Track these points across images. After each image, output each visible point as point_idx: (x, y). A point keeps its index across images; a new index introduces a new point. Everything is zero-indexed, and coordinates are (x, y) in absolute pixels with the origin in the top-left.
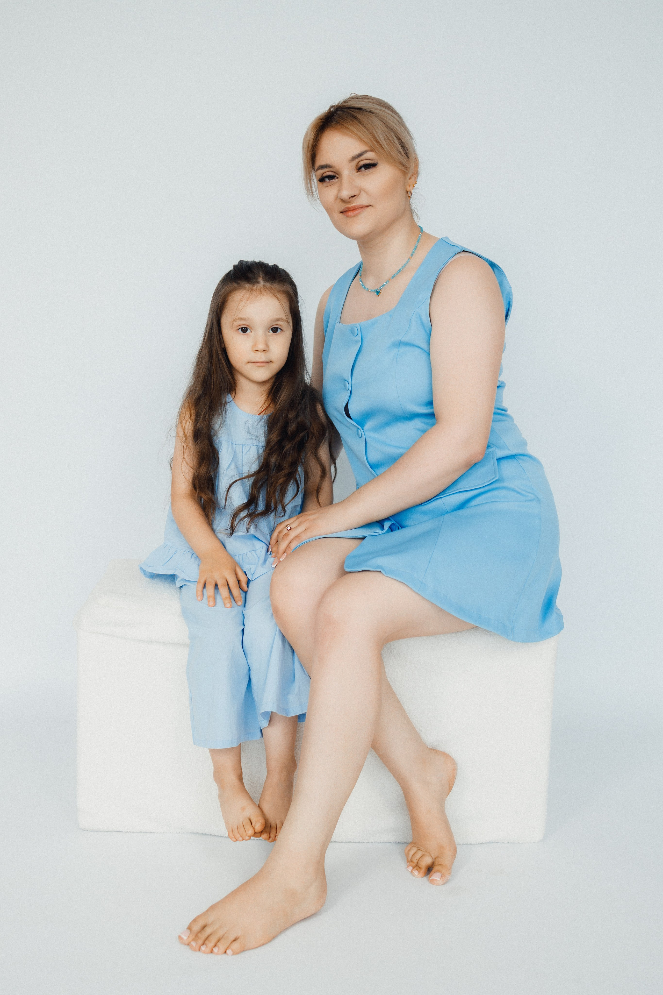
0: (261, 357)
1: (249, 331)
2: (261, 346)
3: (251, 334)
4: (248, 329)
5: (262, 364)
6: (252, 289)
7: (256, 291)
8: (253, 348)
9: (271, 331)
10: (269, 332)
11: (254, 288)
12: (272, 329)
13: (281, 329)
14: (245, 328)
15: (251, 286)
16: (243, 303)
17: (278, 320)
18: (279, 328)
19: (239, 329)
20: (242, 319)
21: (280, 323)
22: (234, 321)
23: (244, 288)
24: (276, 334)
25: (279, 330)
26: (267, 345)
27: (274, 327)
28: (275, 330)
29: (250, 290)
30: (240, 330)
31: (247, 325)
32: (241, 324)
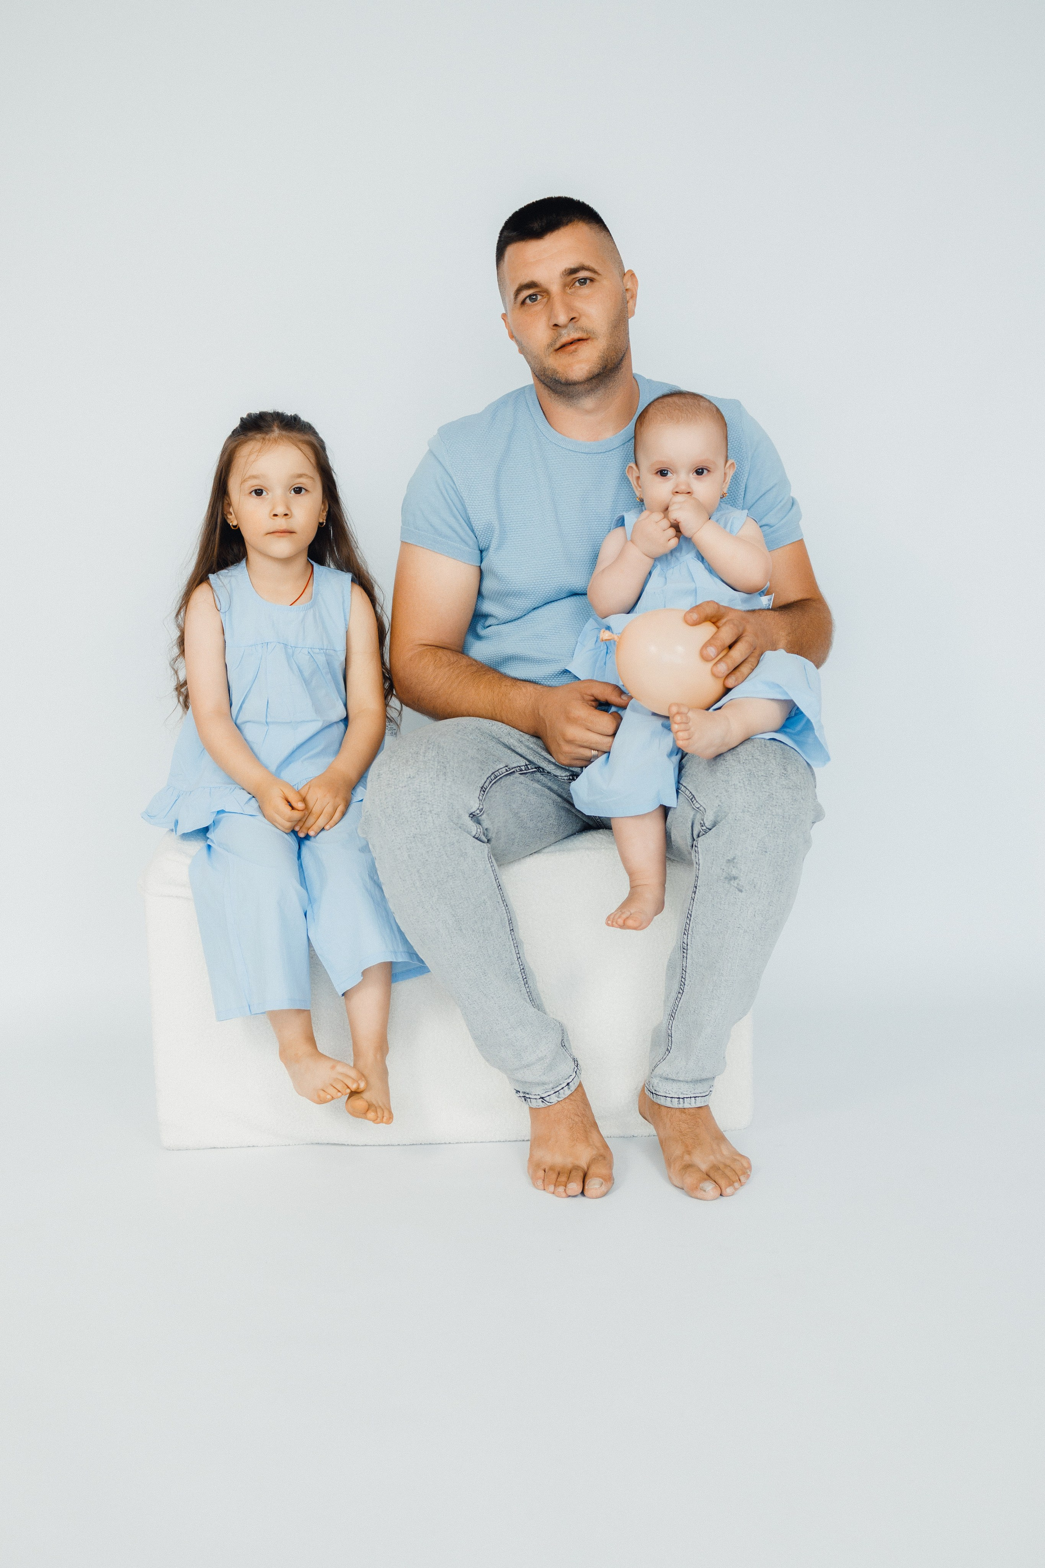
0: (281, 524)
1: (264, 493)
2: (281, 510)
3: (267, 497)
4: (264, 491)
5: (283, 534)
6: (264, 439)
7: (269, 440)
8: (271, 512)
9: (293, 492)
10: (290, 494)
11: (267, 437)
12: (294, 489)
13: (306, 490)
14: (259, 490)
15: (264, 436)
16: (253, 457)
17: (303, 477)
18: (303, 488)
19: (252, 491)
20: (254, 477)
21: (304, 481)
22: (244, 481)
23: (255, 439)
24: (297, 496)
25: (304, 491)
26: (289, 508)
27: (296, 486)
28: (298, 490)
29: (262, 441)
30: (253, 493)
31: (260, 486)
32: (254, 484)
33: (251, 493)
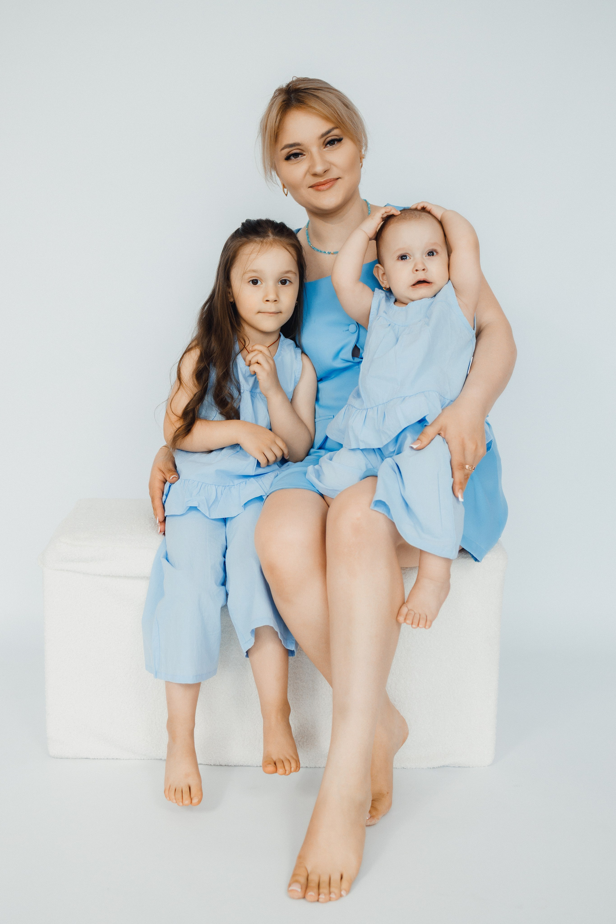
0: (271, 307)
1: (259, 283)
2: (272, 297)
3: (261, 285)
4: (259, 281)
5: (271, 314)
6: (262, 242)
7: (266, 243)
8: (264, 298)
10: (279, 284)
11: (264, 241)
12: (281, 281)
13: (290, 281)
14: (255, 280)
15: (262, 239)
16: (253, 256)
17: (287, 272)
18: (288, 280)
20: (253, 271)
21: (289, 275)
22: (245, 273)
23: (255, 241)
24: (284, 286)
25: (288, 282)
26: (277, 296)
27: (283, 279)
28: (284, 282)
29: (261, 243)
30: (251, 282)
31: (257, 277)
32: (253, 276)
33: (249, 282)
